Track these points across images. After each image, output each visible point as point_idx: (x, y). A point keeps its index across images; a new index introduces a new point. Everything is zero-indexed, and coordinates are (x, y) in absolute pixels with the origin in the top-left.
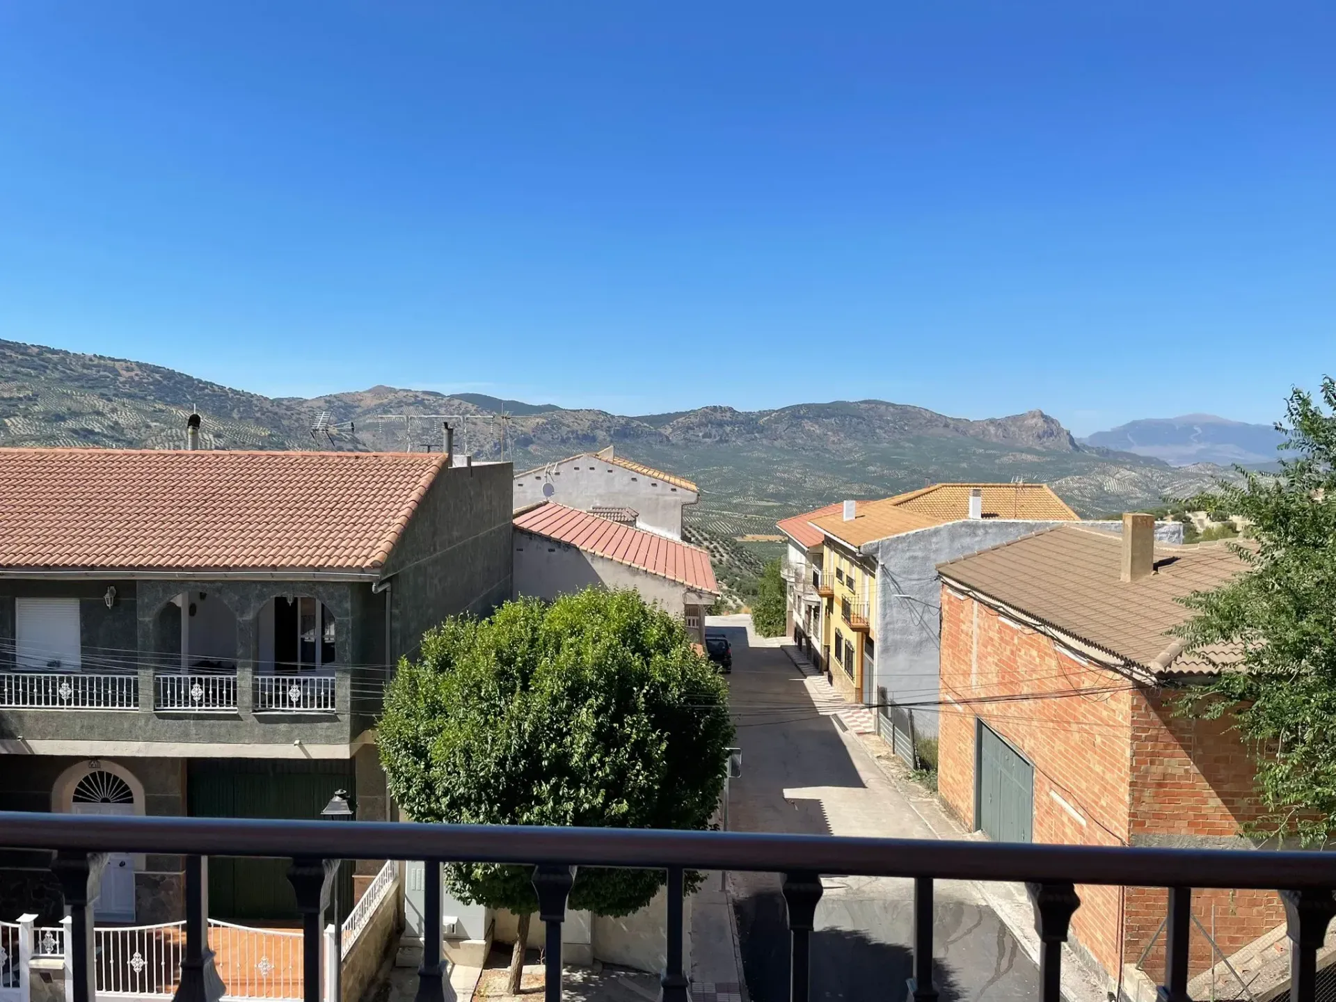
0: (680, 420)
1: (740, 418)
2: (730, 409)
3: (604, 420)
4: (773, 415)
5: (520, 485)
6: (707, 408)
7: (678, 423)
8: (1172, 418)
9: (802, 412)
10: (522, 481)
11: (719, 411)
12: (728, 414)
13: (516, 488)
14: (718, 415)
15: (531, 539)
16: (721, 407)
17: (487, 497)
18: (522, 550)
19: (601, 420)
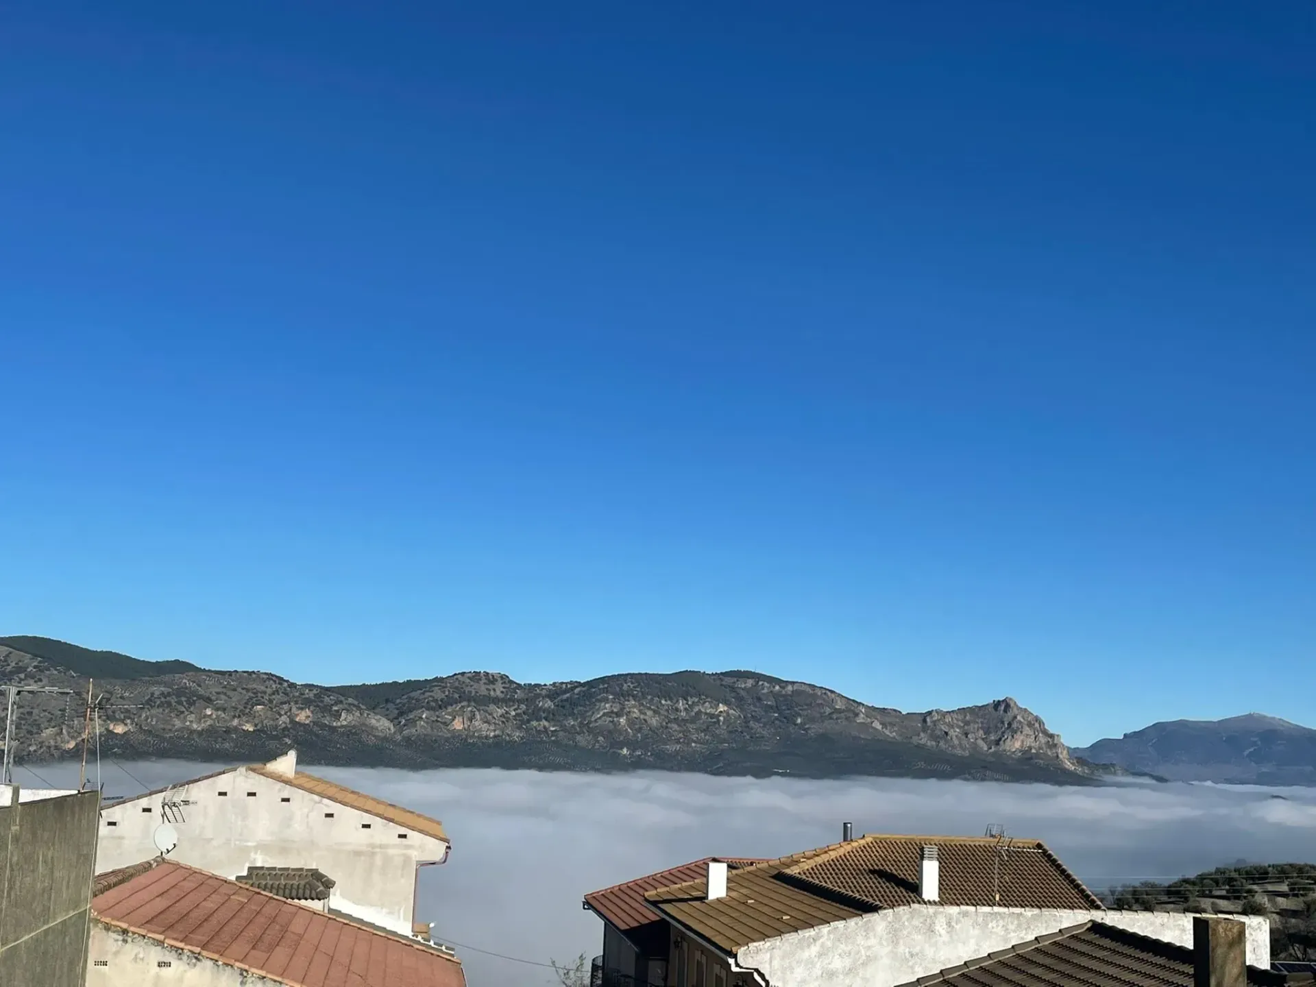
0: (413, 694)
1: (519, 694)
2: (504, 678)
3: (276, 692)
4: (577, 691)
5: (110, 824)
6: (463, 674)
7: (410, 698)
8: (1215, 719)
9: (625, 687)
10: (115, 813)
11: (484, 681)
12: (499, 687)
13: (104, 830)
14: (483, 690)
15: (125, 941)
16: (487, 674)
17: (45, 862)
18: (105, 964)
19: (269, 691)
